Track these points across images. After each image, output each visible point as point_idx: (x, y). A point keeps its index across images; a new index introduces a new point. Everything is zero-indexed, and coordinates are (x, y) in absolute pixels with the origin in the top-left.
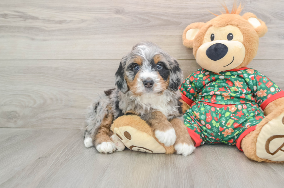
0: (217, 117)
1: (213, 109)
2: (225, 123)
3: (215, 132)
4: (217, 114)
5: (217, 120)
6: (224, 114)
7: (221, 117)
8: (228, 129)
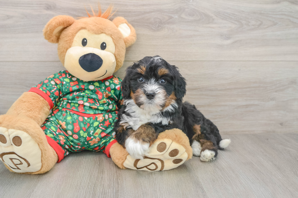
0: (85, 127)
1: (81, 118)
2: (93, 133)
3: (82, 142)
4: (85, 124)
5: (85, 130)
6: (93, 123)
7: (89, 127)
8: (96, 139)
